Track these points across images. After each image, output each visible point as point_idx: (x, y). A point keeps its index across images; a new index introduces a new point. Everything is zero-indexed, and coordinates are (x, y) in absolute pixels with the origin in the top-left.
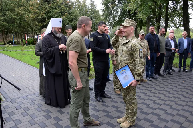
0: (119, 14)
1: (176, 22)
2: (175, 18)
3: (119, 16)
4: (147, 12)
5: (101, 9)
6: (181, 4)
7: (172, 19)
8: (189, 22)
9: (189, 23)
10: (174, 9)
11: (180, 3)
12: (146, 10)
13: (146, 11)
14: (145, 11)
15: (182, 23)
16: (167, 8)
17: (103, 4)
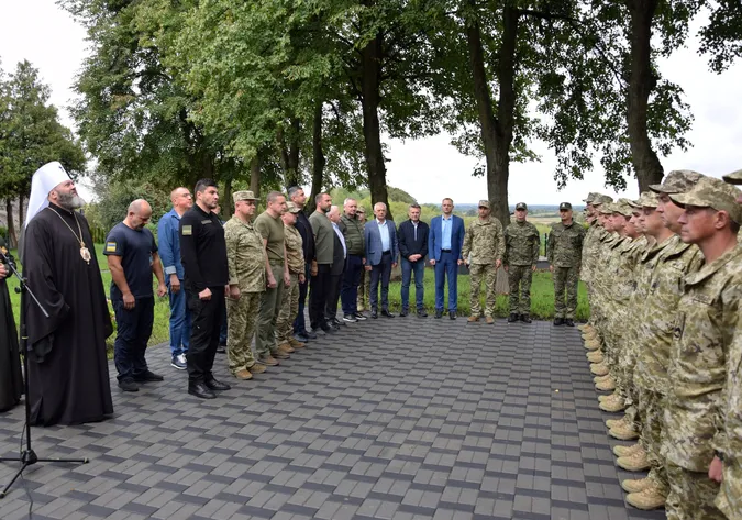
0: (145, 132)
1: (347, 169)
2: (343, 158)
3: (146, 138)
4: (261, 137)
5: (74, 106)
6: (356, 113)
7: (335, 159)
8: (383, 171)
9: (384, 175)
10: (339, 128)
11: (353, 108)
12: (257, 130)
13: (258, 134)
14: (254, 134)
15: (364, 174)
16: (318, 122)
17: (80, 89)
